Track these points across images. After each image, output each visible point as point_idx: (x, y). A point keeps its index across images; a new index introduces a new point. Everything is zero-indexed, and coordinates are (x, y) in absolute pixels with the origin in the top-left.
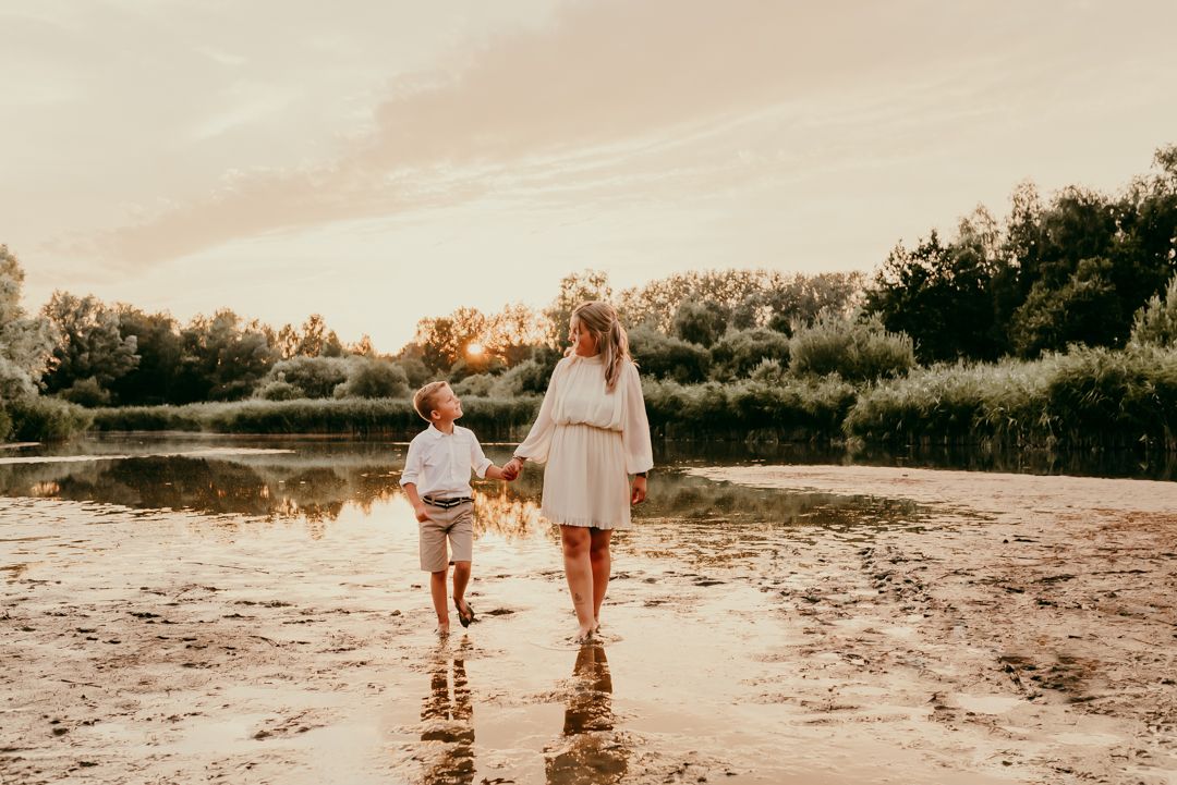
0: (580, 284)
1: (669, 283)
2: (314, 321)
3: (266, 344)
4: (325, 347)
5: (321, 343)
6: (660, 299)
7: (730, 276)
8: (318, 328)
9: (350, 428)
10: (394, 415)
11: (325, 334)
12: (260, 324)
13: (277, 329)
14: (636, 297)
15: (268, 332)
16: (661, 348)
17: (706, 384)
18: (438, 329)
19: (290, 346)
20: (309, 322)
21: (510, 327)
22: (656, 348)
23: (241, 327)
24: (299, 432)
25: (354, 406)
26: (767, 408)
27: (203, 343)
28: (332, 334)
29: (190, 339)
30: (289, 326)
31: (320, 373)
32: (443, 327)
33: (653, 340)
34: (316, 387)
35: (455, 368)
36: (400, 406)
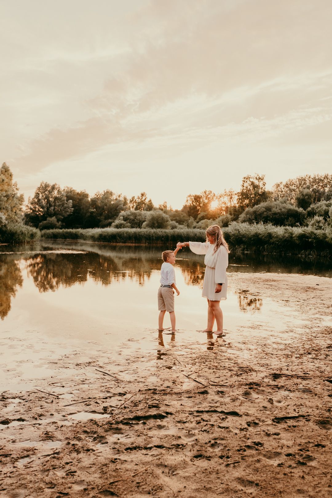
0: (251, 180)
1: (297, 180)
2: (142, 195)
3: (123, 205)
4: (146, 206)
5: (145, 204)
6: (293, 187)
7: (326, 177)
8: (144, 198)
9: (144, 241)
10: (163, 237)
11: (147, 201)
12: (122, 196)
13: (129, 198)
14: (282, 186)
15: (125, 199)
16: (283, 210)
17: (285, 227)
18: (195, 199)
19: (134, 206)
20: (140, 196)
21: (226, 199)
22: (281, 209)
23: (114, 197)
24: (123, 242)
25: (147, 232)
26: (310, 240)
27: (99, 203)
28: (150, 201)
29: (94, 202)
30: (134, 197)
31: (138, 217)
32: (197, 198)
33: (279, 206)
34: (136, 223)
35: (199, 216)
36: (165, 232)
